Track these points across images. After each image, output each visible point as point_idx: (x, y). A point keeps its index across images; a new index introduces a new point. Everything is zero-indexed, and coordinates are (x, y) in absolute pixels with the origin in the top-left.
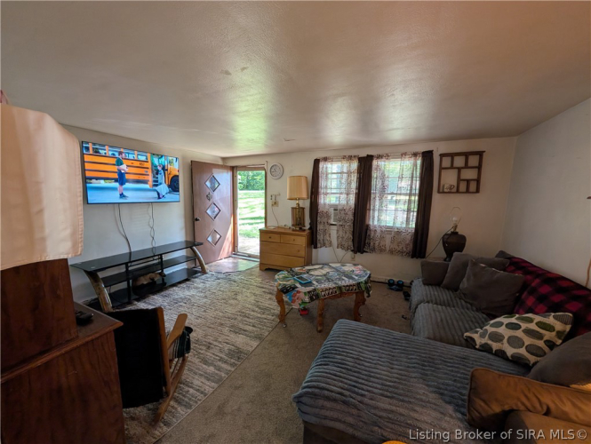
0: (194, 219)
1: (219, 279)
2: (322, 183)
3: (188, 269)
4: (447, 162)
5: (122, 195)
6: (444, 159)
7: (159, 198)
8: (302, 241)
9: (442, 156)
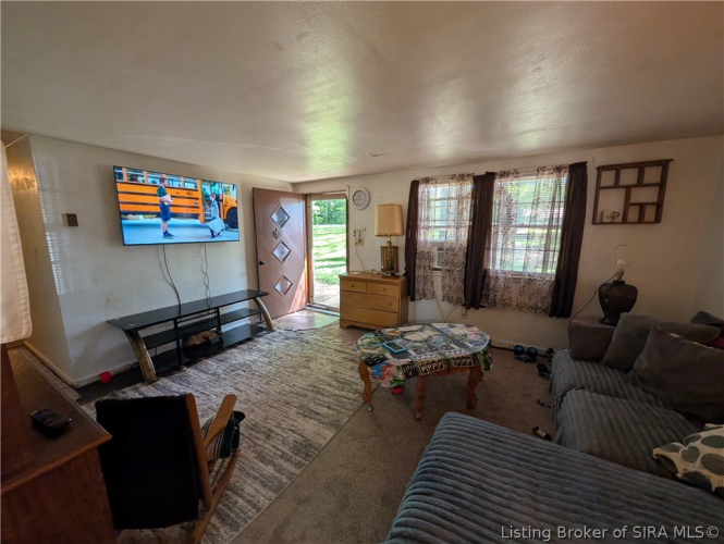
0: (258, 262)
1: (288, 339)
2: (422, 213)
3: (251, 326)
4: (608, 178)
5: (166, 234)
6: (604, 174)
7: (213, 236)
8: (394, 291)
9: (600, 169)
